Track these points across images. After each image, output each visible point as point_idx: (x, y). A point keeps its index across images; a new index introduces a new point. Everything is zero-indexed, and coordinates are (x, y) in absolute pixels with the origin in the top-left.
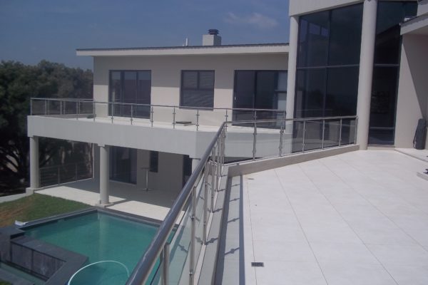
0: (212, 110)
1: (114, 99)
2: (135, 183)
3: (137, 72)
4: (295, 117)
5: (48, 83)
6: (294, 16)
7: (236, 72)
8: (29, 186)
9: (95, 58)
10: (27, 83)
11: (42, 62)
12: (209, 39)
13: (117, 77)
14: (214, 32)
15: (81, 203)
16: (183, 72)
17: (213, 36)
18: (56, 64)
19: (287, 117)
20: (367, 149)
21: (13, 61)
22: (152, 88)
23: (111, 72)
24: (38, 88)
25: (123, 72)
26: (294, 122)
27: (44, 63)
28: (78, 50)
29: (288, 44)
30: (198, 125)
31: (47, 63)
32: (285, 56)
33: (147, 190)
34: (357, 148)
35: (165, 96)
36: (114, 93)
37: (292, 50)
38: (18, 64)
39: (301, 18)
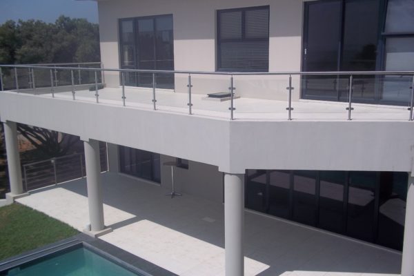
2: (159, 182)
3: (154, 18)
5: (65, 44)
7: (306, 5)
8: (10, 191)
10: (41, 45)
11: (60, 18)
13: (128, 27)
15: (67, 225)
16: (219, 13)
18: (79, 20)
23: (121, 21)
24: (53, 50)
25: (136, 21)
27: (63, 20)
31: (65, 19)
33: (174, 195)
36: (126, 53)
38: (38, 23)
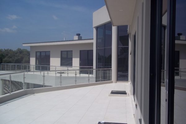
0: (72, 67)
1: (37, 63)
3: (46, 52)
4: (96, 68)
5: (19, 57)
6: (95, 27)
7: (81, 51)
9: (31, 47)
10: (11, 57)
11: (18, 49)
12: (76, 38)
13: (38, 54)
14: (79, 35)
16: (62, 52)
17: (78, 36)
19: (94, 68)
20: (116, 83)
21: (9, 49)
22: (51, 59)
23: (36, 52)
24: (15, 59)
25: (41, 52)
26: (96, 70)
28: (23, 44)
29: (93, 39)
30: (68, 74)
31: (20, 49)
32: (92, 44)
34: (112, 82)
35: (55, 62)
36: (37, 61)
37: (94, 41)
38: (10, 50)
39: (97, 28)
